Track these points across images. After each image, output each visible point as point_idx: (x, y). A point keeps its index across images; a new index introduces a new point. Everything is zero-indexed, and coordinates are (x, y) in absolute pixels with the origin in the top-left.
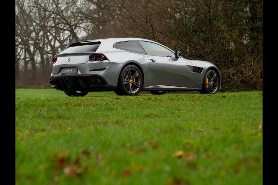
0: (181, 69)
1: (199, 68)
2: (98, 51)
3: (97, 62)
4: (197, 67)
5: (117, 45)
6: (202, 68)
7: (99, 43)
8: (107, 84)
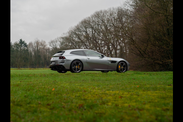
0: (105, 62)
1: (115, 61)
2: (63, 56)
3: (62, 59)
4: (113, 61)
5: (71, 53)
6: (116, 61)
7: (65, 52)
8: (65, 68)
